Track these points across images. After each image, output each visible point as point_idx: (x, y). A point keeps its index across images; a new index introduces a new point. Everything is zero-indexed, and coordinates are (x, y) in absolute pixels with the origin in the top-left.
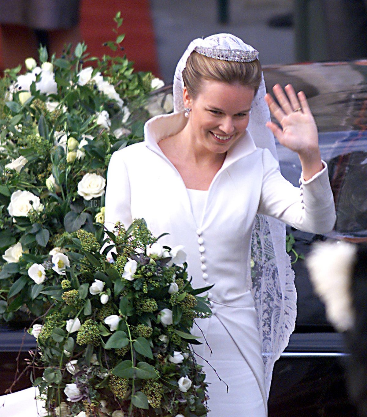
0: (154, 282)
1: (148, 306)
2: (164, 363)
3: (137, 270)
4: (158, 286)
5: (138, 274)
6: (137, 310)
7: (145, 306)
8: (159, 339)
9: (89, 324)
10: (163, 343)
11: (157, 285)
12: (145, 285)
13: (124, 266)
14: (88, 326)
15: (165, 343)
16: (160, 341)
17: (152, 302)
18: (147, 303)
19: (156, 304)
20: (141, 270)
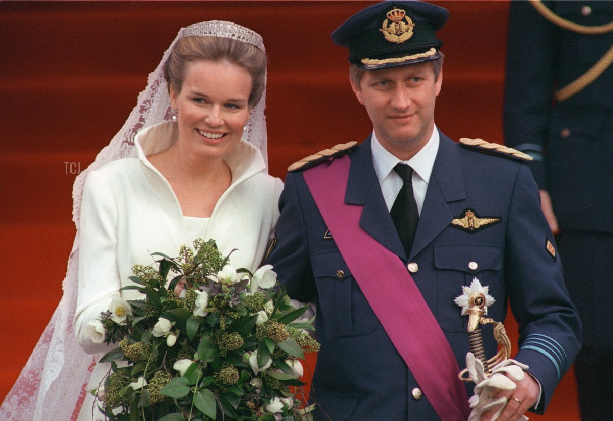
0: (232, 313)
1: (233, 343)
2: (260, 413)
3: (208, 302)
4: (238, 317)
5: (211, 307)
6: (219, 351)
7: (228, 344)
8: (250, 383)
9: (159, 376)
10: (255, 388)
11: (236, 316)
12: (221, 320)
13: (195, 299)
14: (159, 379)
15: (258, 388)
16: (251, 386)
17: (236, 337)
18: (229, 339)
19: (240, 338)
20: (213, 301)
